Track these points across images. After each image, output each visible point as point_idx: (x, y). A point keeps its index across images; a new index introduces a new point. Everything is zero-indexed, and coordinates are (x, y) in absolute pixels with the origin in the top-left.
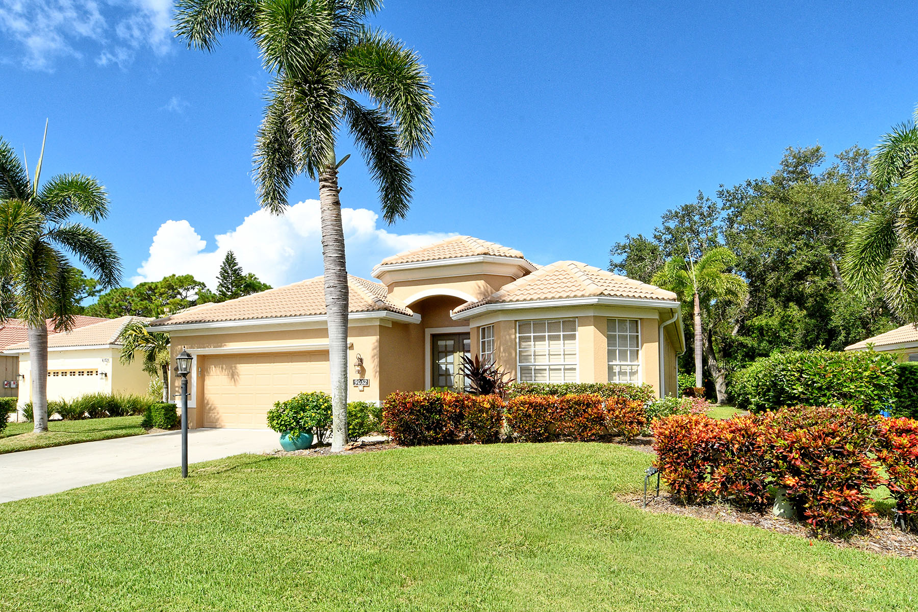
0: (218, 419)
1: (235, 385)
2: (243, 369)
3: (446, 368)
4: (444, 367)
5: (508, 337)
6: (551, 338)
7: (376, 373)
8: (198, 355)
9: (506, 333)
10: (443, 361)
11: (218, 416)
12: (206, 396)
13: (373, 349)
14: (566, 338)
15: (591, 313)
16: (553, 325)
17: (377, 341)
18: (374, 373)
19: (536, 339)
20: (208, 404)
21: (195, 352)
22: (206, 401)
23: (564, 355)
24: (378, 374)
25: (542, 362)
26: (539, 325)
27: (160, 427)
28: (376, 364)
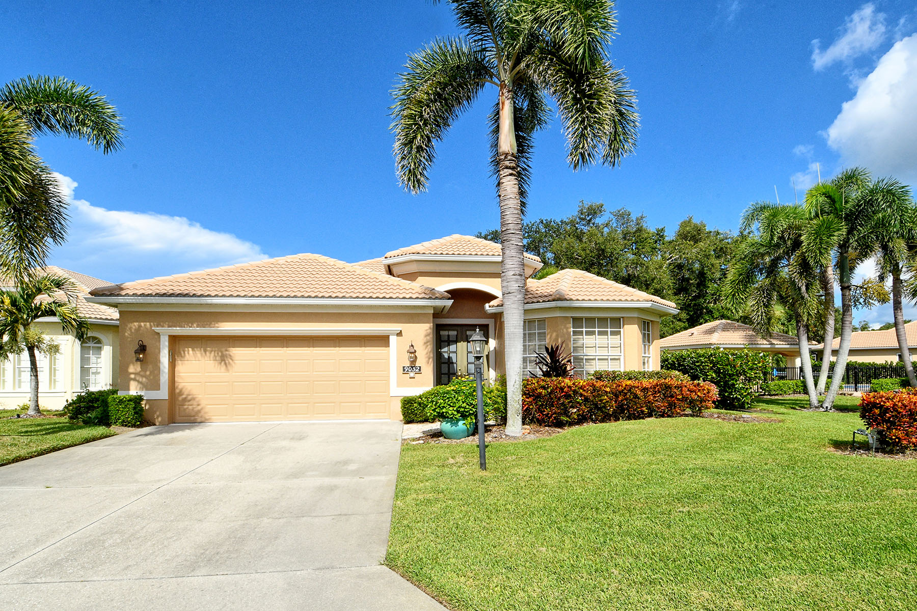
0: (199, 411)
1: (227, 370)
2: (239, 353)
3: (449, 357)
4: (446, 356)
5: (565, 330)
6: (600, 333)
7: (429, 359)
8: (169, 336)
9: (563, 327)
10: (445, 349)
11: (199, 408)
12: (176, 384)
13: (426, 336)
14: (613, 333)
15: (635, 315)
16: (603, 321)
17: (430, 328)
18: (427, 359)
19: (588, 333)
20: (181, 393)
21: (166, 331)
22: (177, 391)
23: (608, 347)
24: (431, 360)
25: (590, 352)
26: (590, 321)
27: (125, 424)
28: (430, 350)
